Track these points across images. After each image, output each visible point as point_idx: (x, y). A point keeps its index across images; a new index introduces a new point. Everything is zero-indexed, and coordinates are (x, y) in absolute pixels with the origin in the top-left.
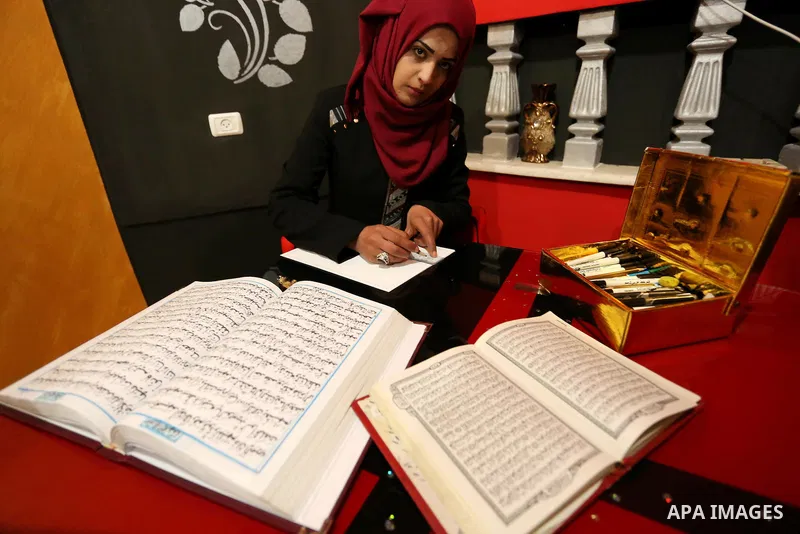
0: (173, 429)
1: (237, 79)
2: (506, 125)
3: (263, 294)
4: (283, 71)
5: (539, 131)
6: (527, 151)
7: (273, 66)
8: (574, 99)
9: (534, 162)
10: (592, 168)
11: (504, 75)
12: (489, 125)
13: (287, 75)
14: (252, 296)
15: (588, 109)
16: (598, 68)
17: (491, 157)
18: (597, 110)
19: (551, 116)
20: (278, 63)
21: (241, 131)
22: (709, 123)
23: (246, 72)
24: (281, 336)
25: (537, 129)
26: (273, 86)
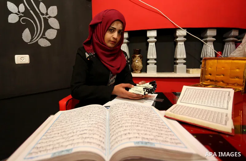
1: (29, 42)
6: (134, 69)
7: (44, 39)
8: (148, 53)
9: (137, 73)
10: (156, 73)
11: (125, 47)
13: (49, 42)
15: (152, 56)
16: (153, 45)
18: (155, 57)
19: (141, 59)
20: (46, 38)
21: (29, 62)
22: (185, 59)
23: (33, 40)
25: (137, 62)
26: (43, 46)
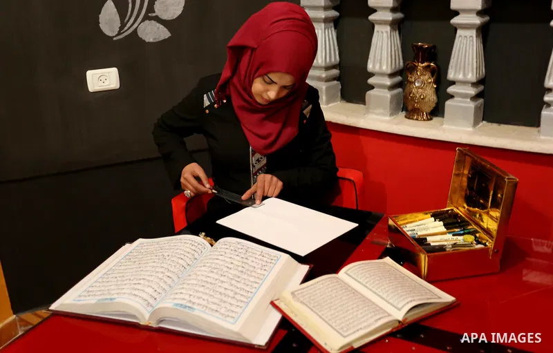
0: (189, 307)
1: (117, 35)
2: (388, 82)
3: (199, 246)
4: (162, 26)
5: (420, 90)
6: (410, 108)
7: (152, 22)
8: (451, 65)
9: (417, 119)
10: (471, 129)
11: (385, 35)
12: (371, 81)
13: (166, 30)
14: (193, 248)
15: (464, 74)
16: (471, 36)
17: (373, 113)
18: (472, 76)
19: (432, 76)
20: (157, 19)
21: (118, 86)
23: (126, 28)
24: (225, 269)
25: (418, 88)
26: (151, 40)
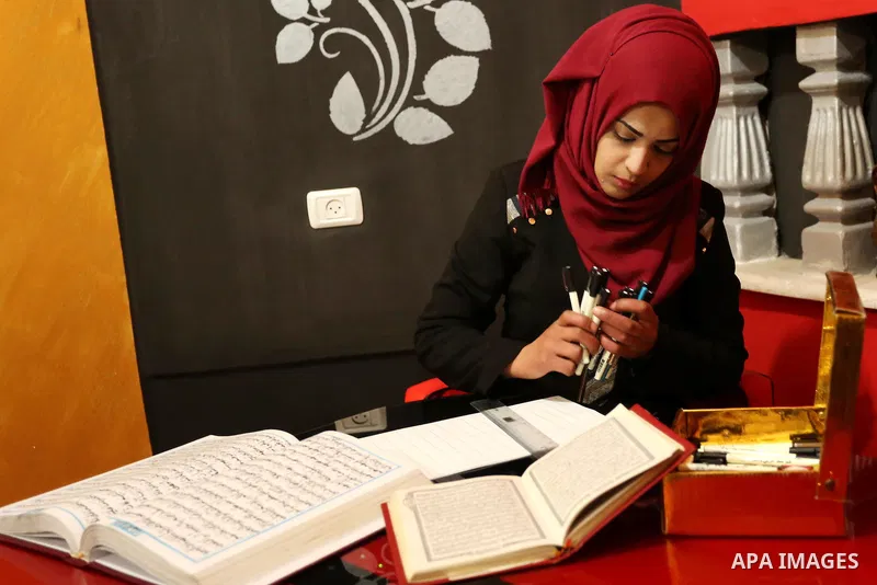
0: (136, 528)
1: (359, 133)
4: (437, 117)
7: (421, 109)
11: (830, 114)
12: (811, 206)
17: (814, 269)
20: (429, 105)
21: (360, 220)
23: (374, 121)
24: (266, 476)
26: (418, 142)
